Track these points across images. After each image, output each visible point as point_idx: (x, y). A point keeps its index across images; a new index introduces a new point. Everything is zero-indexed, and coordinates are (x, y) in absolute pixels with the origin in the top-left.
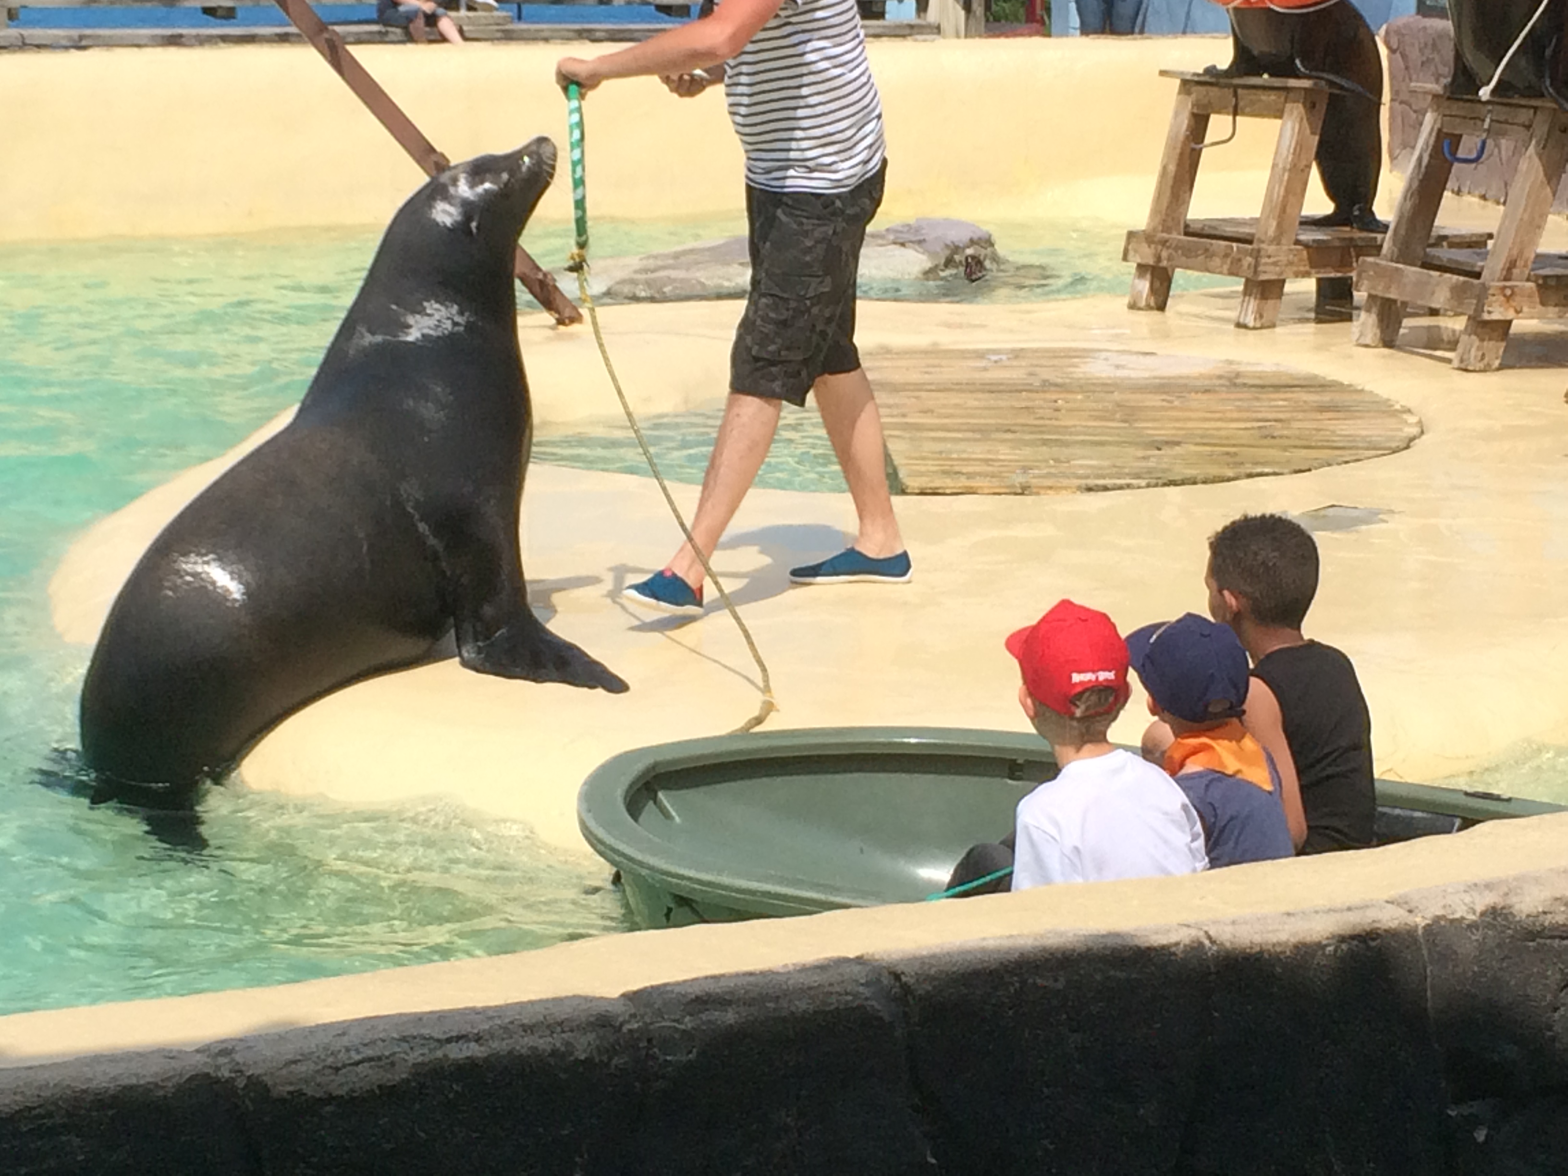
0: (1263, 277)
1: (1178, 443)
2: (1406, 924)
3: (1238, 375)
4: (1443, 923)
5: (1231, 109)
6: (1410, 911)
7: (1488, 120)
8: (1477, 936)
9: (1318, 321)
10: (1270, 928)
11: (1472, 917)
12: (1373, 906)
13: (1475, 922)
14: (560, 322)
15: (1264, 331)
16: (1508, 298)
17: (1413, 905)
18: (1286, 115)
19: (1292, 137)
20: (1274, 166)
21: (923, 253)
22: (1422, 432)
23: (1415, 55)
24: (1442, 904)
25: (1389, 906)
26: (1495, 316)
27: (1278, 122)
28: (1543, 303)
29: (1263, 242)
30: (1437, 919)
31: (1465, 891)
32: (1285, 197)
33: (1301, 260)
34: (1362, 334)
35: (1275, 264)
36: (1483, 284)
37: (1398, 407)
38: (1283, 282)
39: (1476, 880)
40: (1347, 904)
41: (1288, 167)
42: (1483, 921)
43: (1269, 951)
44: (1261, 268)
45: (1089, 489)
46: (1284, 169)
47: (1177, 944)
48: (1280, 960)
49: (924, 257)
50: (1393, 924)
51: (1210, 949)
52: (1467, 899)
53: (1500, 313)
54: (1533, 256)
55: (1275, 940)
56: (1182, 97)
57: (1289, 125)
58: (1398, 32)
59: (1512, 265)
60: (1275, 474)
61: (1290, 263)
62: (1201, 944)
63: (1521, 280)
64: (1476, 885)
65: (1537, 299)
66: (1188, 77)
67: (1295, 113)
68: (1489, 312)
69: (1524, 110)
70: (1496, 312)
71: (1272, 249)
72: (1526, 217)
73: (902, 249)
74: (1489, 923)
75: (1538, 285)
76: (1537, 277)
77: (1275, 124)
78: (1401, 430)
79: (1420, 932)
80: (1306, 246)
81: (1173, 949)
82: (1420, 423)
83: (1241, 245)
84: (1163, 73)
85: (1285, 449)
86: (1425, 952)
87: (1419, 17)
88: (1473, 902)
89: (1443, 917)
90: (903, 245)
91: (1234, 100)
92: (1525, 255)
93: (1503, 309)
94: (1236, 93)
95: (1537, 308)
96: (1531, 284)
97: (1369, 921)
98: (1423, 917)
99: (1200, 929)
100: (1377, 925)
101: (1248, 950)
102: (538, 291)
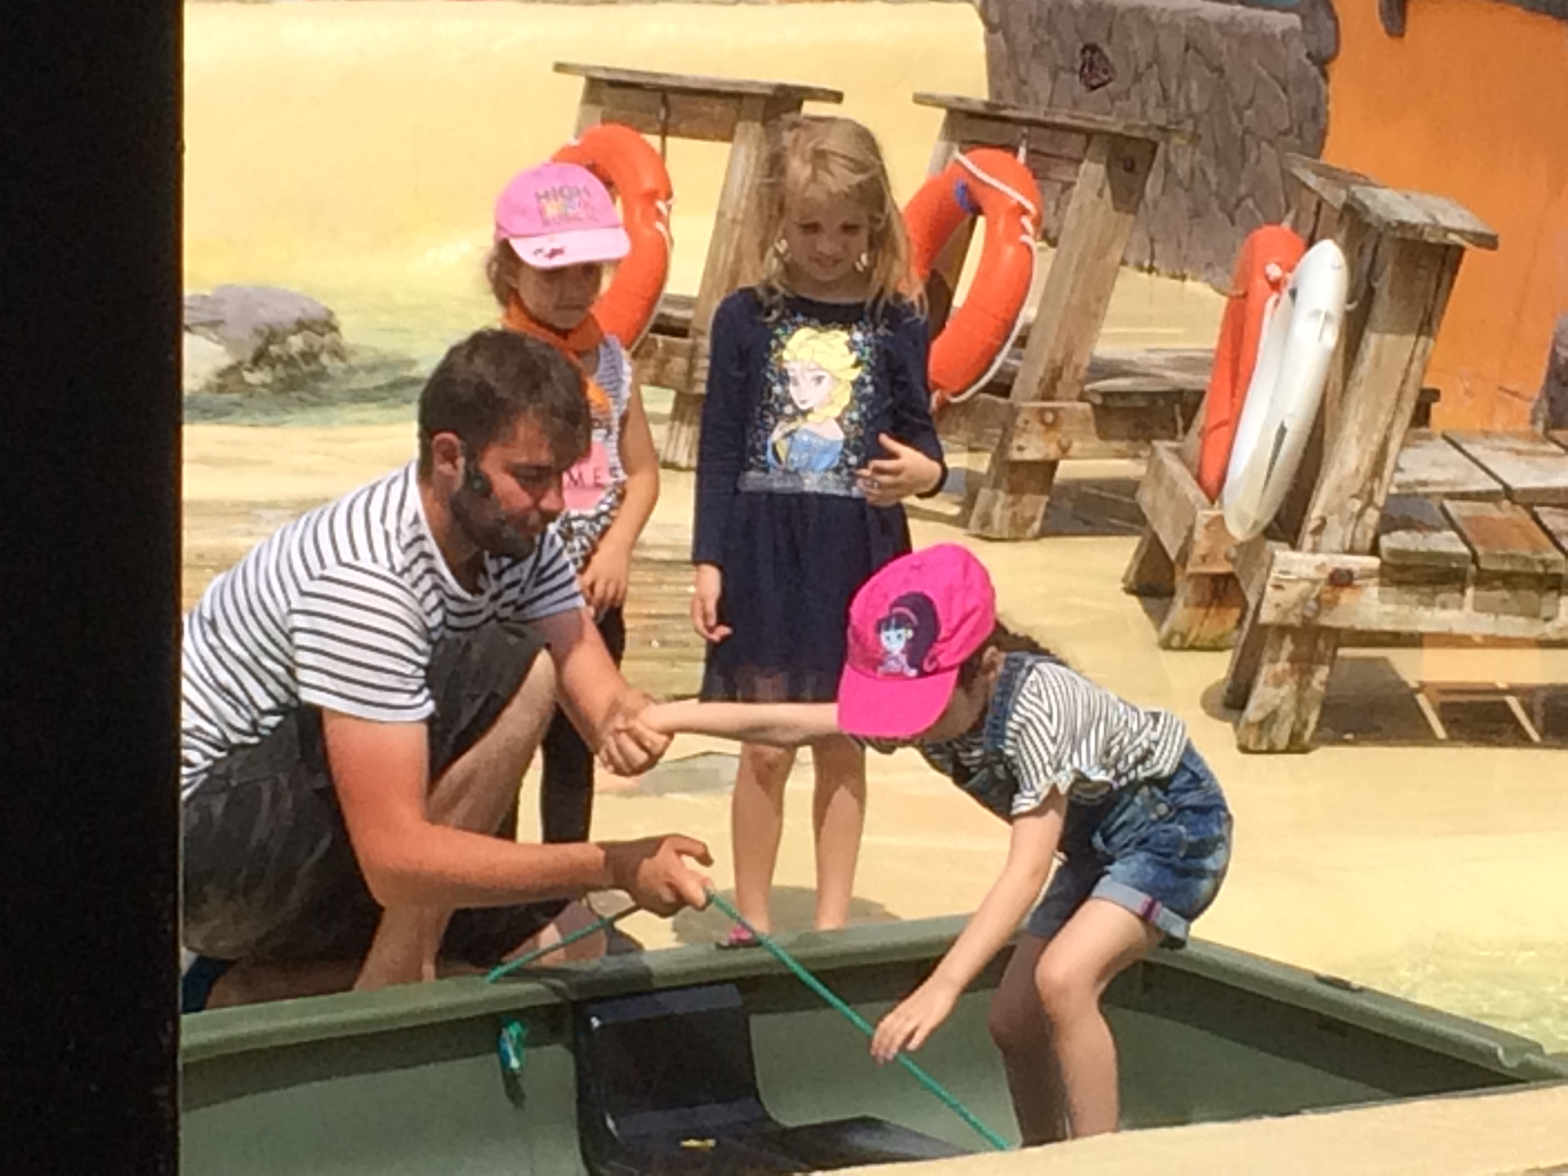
5: (658, 127)
7: (1022, 151)
16: (1050, 427)
18: (737, 138)
19: (746, 171)
20: (720, 214)
23: (1023, 33)
26: (1030, 455)
27: (727, 147)
28: (1104, 435)
29: (702, 334)
32: (736, 264)
36: (1011, 406)
41: (740, 216)
44: (697, 375)
46: (734, 221)
49: (221, 349)
53: (1038, 450)
54: (1086, 363)
56: (588, 107)
57: (743, 151)
59: (1055, 375)
63: (1069, 400)
65: (1092, 429)
66: (598, 74)
67: (751, 133)
68: (1021, 449)
69: (1074, 136)
70: (1031, 448)
72: (1075, 301)
75: (1094, 406)
76: (1093, 392)
83: (669, 338)
84: (560, 67)
90: (188, 329)
91: (662, 113)
92: (1075, 360)
93: (1042, 444)
94: (665, 102)
95: (1095, 443)
96: (1086, 406)
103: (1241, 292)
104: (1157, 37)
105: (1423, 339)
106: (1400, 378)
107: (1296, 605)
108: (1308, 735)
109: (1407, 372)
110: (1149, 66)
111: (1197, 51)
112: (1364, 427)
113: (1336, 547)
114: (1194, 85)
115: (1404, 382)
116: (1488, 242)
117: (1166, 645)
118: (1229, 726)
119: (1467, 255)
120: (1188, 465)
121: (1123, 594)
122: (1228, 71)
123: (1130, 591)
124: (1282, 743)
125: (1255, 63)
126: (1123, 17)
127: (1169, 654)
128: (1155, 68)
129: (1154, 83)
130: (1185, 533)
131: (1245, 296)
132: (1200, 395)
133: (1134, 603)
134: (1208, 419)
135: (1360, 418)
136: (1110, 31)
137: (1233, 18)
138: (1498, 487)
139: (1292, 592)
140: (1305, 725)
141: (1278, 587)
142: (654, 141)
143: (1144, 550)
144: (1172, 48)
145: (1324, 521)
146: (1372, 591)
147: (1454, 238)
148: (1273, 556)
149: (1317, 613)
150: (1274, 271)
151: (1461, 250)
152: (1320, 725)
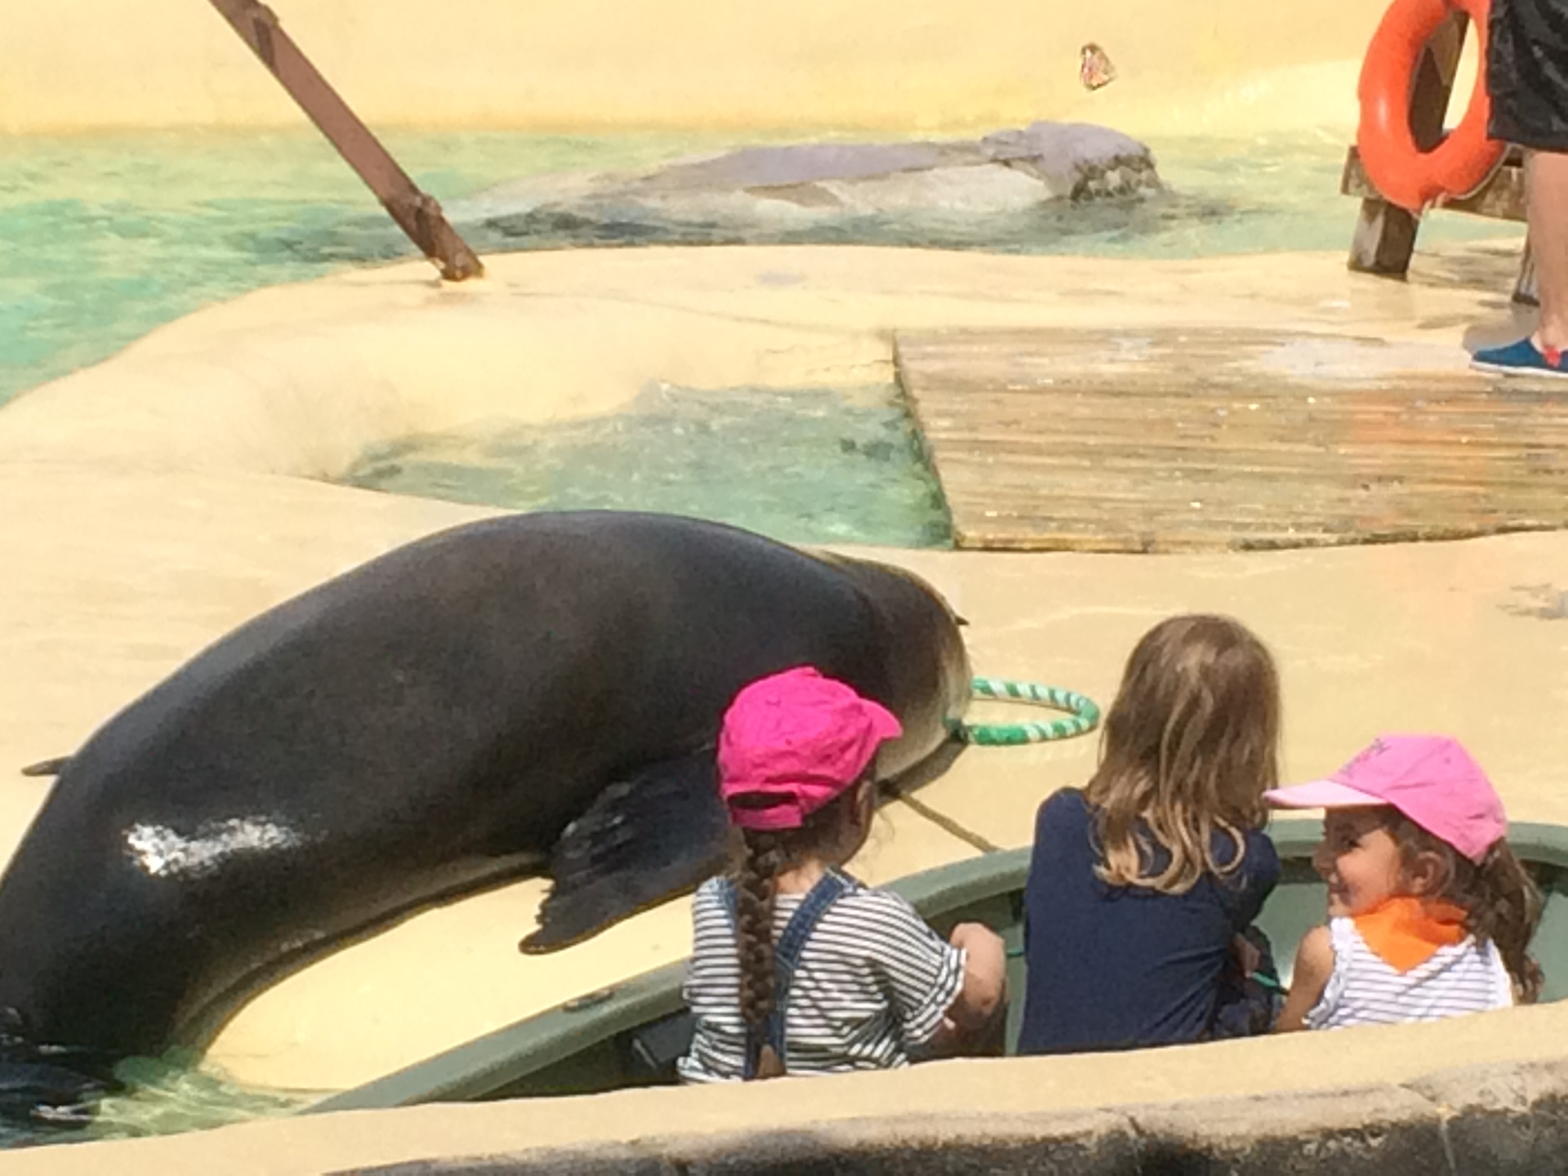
1: (1400, 479)
2: (1423, 1115)
4: (1478, 1116)
6: (1433, 1099)
8: (1528, 1136)
10: (1226, 1115)
11: (1520, 1109)
12: (1380, 1090)
13: (1524, 1116)
14: (448, 275)
17: (1437, 1090)
21: (1038, 178)
24: (1476, 1090)
25: (1404, 1090)
30: (1470, 1110)
31: (1515, 1073)
39: (1535, 1057)
40: (1345, 1087)
42: (1536, 1116)
43: (1219, 1147)
45: (1248, 547)
47: (1088, 1134)
48: (1236, 1161)
49: (1040, 184)
50: (1405, 1116)
51: (1136, 1142)
52: (1516, 1083)
55: (1229, 1134)
60: (1543, 528)
62: (1123, 1134)
64: (1532, 1065)
73: (1006, 170)
74: (1544, 1118)
79: (1444, 1126)
81: (1081, 1141)
86: (1449, 1154)
88: (1523, 1088)
89: (1480, 1108)
90: (1007, 163)
97: (1370, 1109)
98: (1451, 1107)
99: (1124, 1113)
100: (1381, 1116)
101: (1190, 1146)
102: (413, 225)
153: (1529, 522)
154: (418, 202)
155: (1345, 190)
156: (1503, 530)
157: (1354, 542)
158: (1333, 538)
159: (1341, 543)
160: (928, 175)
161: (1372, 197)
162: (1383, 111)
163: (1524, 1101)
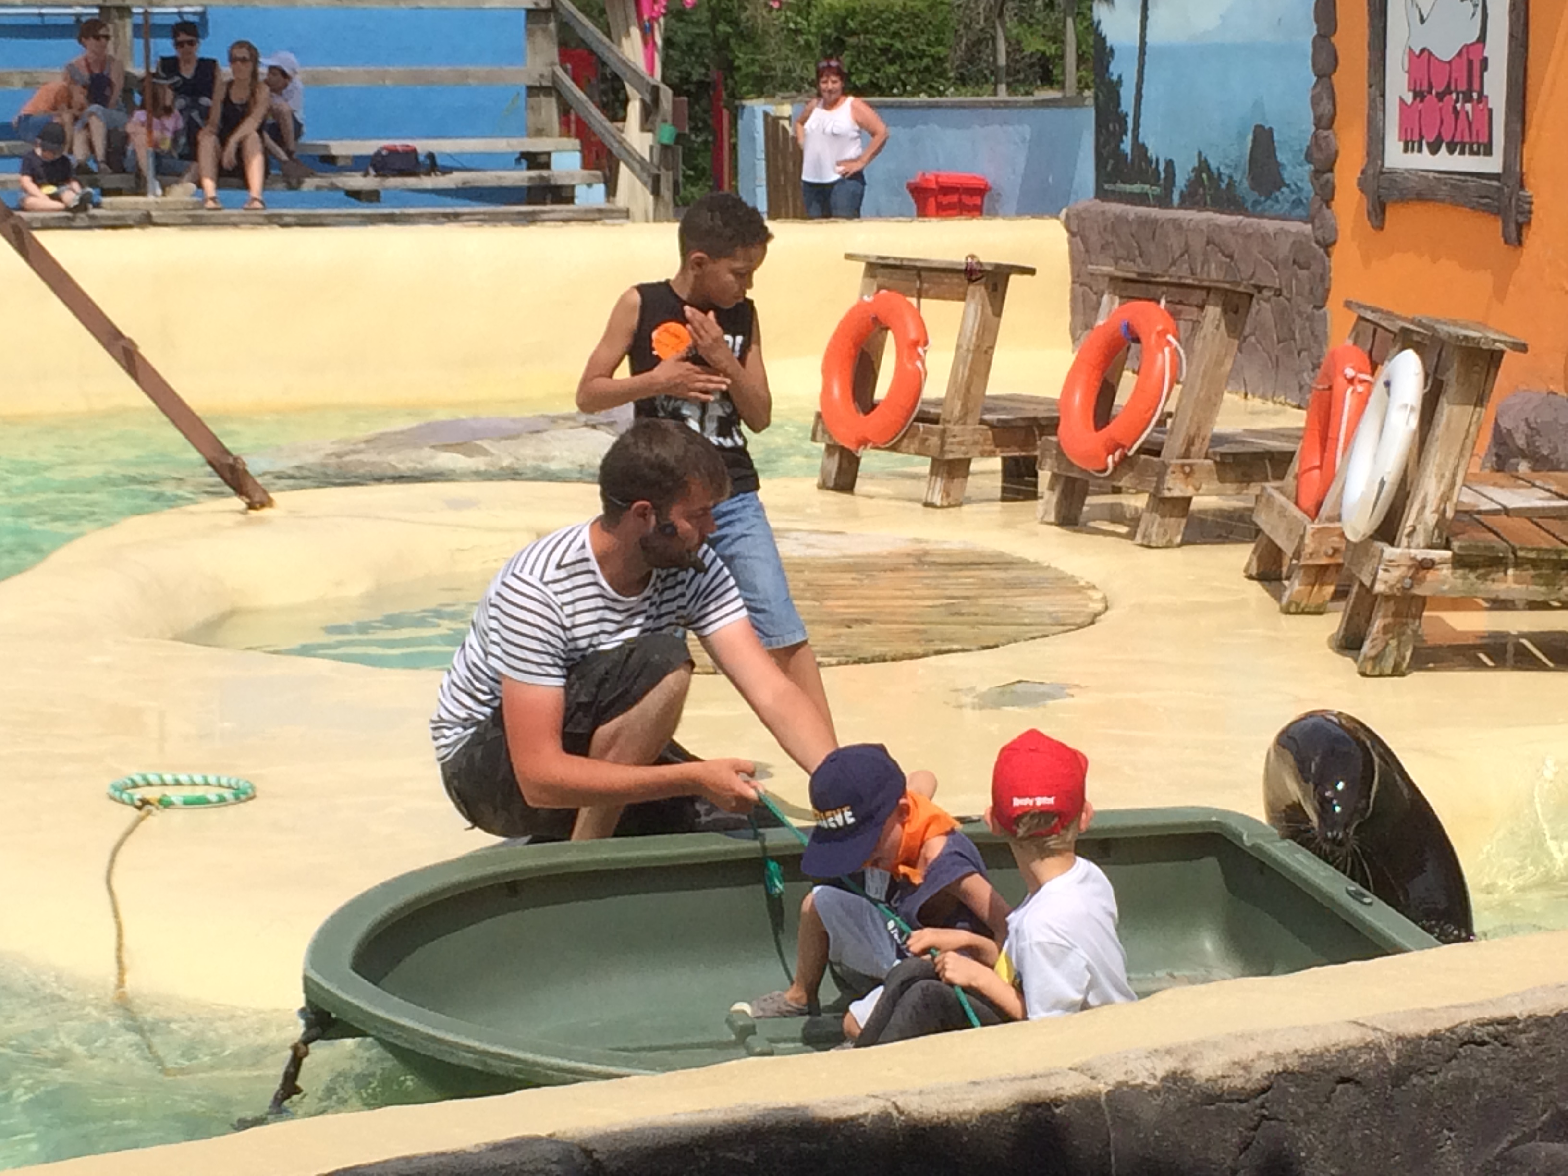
0: (950, 456)
1: (868, 622)
2: (1089, 1091)
3: (926, 553)
4: (1125, 1089)
5: (915, 292)
6: (1093, 1078)
7: (1163, 302)
8: (1159, 1101)
9: (1003, 499)
10: (956, 1097)
11: (1153, 1082)
12: (1057, 1073)
13: (1156, 1087)
14: (251, 506)
15: (951, 509)
16: (1188, 475)
17: (1095, 1071)
18: (968, 298)
19: (976, 317)
20: (959, 347)
22: (1107, 608)
23: (1094, 239)
24: (1124, 1070)
25: (1072, 1073)
26: (1176, 493)
27: (962, 304)
28: (1222, 480)
29: (949, 422)
30: (1119, 1085)
31: (1147, 1057)
32: (970, 376)
33: (985, 440)
34: (1046, 512)
35: (961, 443)
36: (1163, 462)
37: (1082, 583)
38: (969, 461)
39: (1157, 1046)
40: (1032, 1072)
41: (972, 348)
42: (1163, 1086)
43: (955, 1119)
44: (947, 448)
46: (968, 350)
47: (866, 1115)
48: (967, 1129)
50: (1077, 1091)
51: (898, 1119)
52: (1149, 1065)
53: (1181, 491)
54: (1209, 435)
55: (961, 1110)
56: (867, 280)
57: (972, 306)
58: (1078, 215)
59: (1190, 443)
60: (963, 650)
61: (976, 443)
62: (889, 1115)
63: (1199, 458)
64: (1156, 1051)
65: (1216, 476)
66: (873, 260)
67: (978, 295)
68: (1169, 489)
69: (1198, 292)
70: (1175, 487)
71: (957, 429)
72: (1202, 394)
73: (594, 432)
74: (1169, 1088)
75: (1216, 462)
76: (1215, 453)
77: (958, 306)
78: (1086, 606)
79: (1103, 1098)
80: (991, 426)
81: (861, 1120)
82: (1105, 599)
83: (927, 425)
84: (849, 257)
85: (973, 625)
86: (1108, 1117)
87: (1097, 201)
88: (1153, 1068)
89: (1126, 1083)
90: (594, 427)
91: (918, 283)
92: (1202, 434)
93: (1183, 486)
94: (919, 276)
95: (1216, 485)
96: (1209, 462)
97: (1054, 1088)
98: (1106, 1083)
99: (888, 1100)
100: (1061, 1092)
101: (935, 1120)
102: (228, 475)
103: (1326, 387)
104: (1187, 236)
105: (1478, 409)
106: (1463, 436)
107: (1398, 582)
108: (1405, 665)
109: (1468, 431)
110: (1182, 255)
111: (1214, 243)
112: (1439, 466)
113: (1422, 545)
114: (1213, 266)
115: (1466, 437)
116: (1522, 348)
117: (1287, 611)
118: (1349, 660)
119: (1505, 356)
120: (1289, 498)
121: (1246, 580)
122: (1236, 256)
123: (1250, 577)
124: (1389, 671)
125: (1255, 251)
126: (1162, 224)
127: (1289, 616)
128: (1186, 256)
129: (1186, 266)
130: (1297, 540)
131: (1330, 388)
132: (1293, 453)
133: (1256, 587)
134: (1300, 467)
135: (1437, 462)
136: (1154, 233)
137: (1241, 222)
138: (1499, 507)
139: (1396, 573)
140: (1404, 658)
141: (1386, 570)
142: (914, 301)
143: (1259, 550)
144: (1197, 244)
145: (1414, 529)
146: (1446, 571)
147: (1499, 346)
148: (1382, 551)
149: (1412, 586)
150: (1350, 372)
151: (1502, 352)
152: (1412, 658)
153: (955, 647)
154: (231, 461)
155: (814, 438)
156: (938, 653)
157: (847, 663)
158: (834, 661)
159: (839, 664)
160: (545, 435)
161: (831, 443)
162: (836, 391)
163: (1155, 1077)
